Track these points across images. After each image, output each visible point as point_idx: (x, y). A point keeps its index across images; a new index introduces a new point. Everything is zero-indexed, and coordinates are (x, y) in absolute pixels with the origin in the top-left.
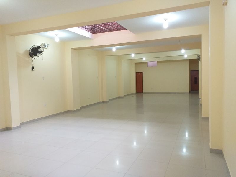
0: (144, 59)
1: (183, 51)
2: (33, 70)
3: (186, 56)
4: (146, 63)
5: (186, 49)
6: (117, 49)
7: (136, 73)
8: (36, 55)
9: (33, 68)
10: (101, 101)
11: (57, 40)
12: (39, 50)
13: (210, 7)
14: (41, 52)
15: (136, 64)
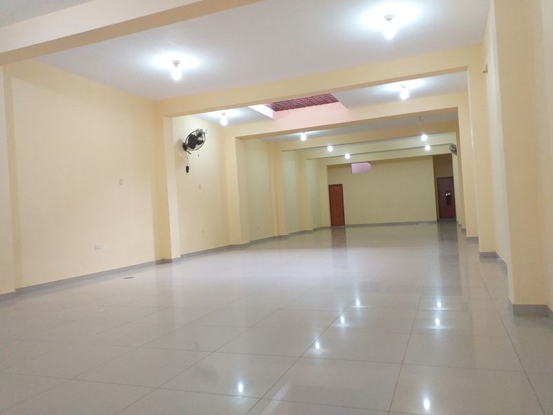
0: (348, 156)
1: (424, 137)
2: (188, 171)
3: (428, 148)
4: (349, 165)
5: (429, 133)
6: (309, 137)
7: (329, 186)
8: (193, 147)
9: (187, 168)
10: (276, 235)
11: (224, 122)
12: (200, 139)
13: (468, 72)
14: (202, 142)
15: (330, 167)
